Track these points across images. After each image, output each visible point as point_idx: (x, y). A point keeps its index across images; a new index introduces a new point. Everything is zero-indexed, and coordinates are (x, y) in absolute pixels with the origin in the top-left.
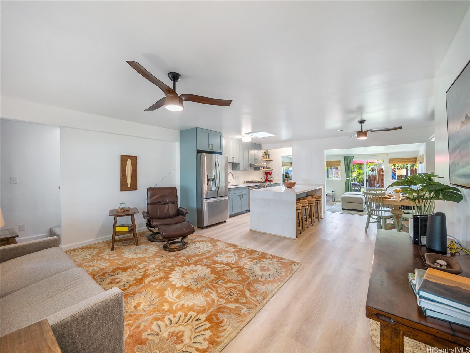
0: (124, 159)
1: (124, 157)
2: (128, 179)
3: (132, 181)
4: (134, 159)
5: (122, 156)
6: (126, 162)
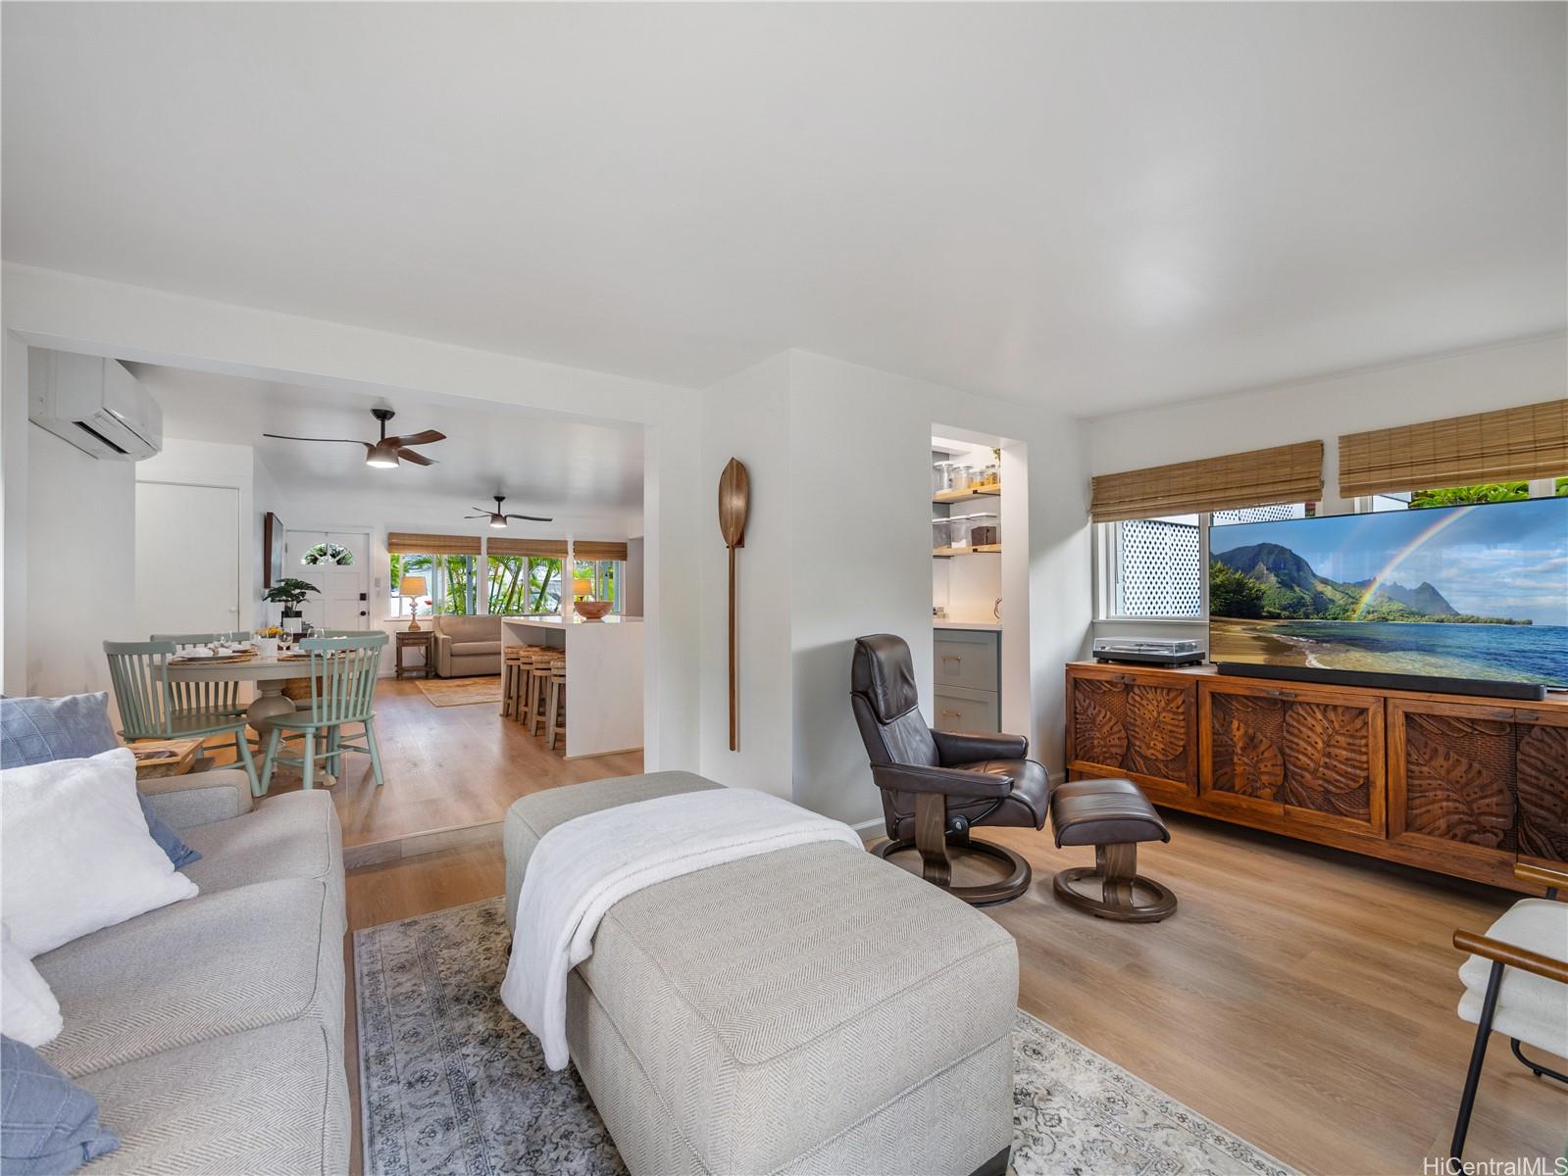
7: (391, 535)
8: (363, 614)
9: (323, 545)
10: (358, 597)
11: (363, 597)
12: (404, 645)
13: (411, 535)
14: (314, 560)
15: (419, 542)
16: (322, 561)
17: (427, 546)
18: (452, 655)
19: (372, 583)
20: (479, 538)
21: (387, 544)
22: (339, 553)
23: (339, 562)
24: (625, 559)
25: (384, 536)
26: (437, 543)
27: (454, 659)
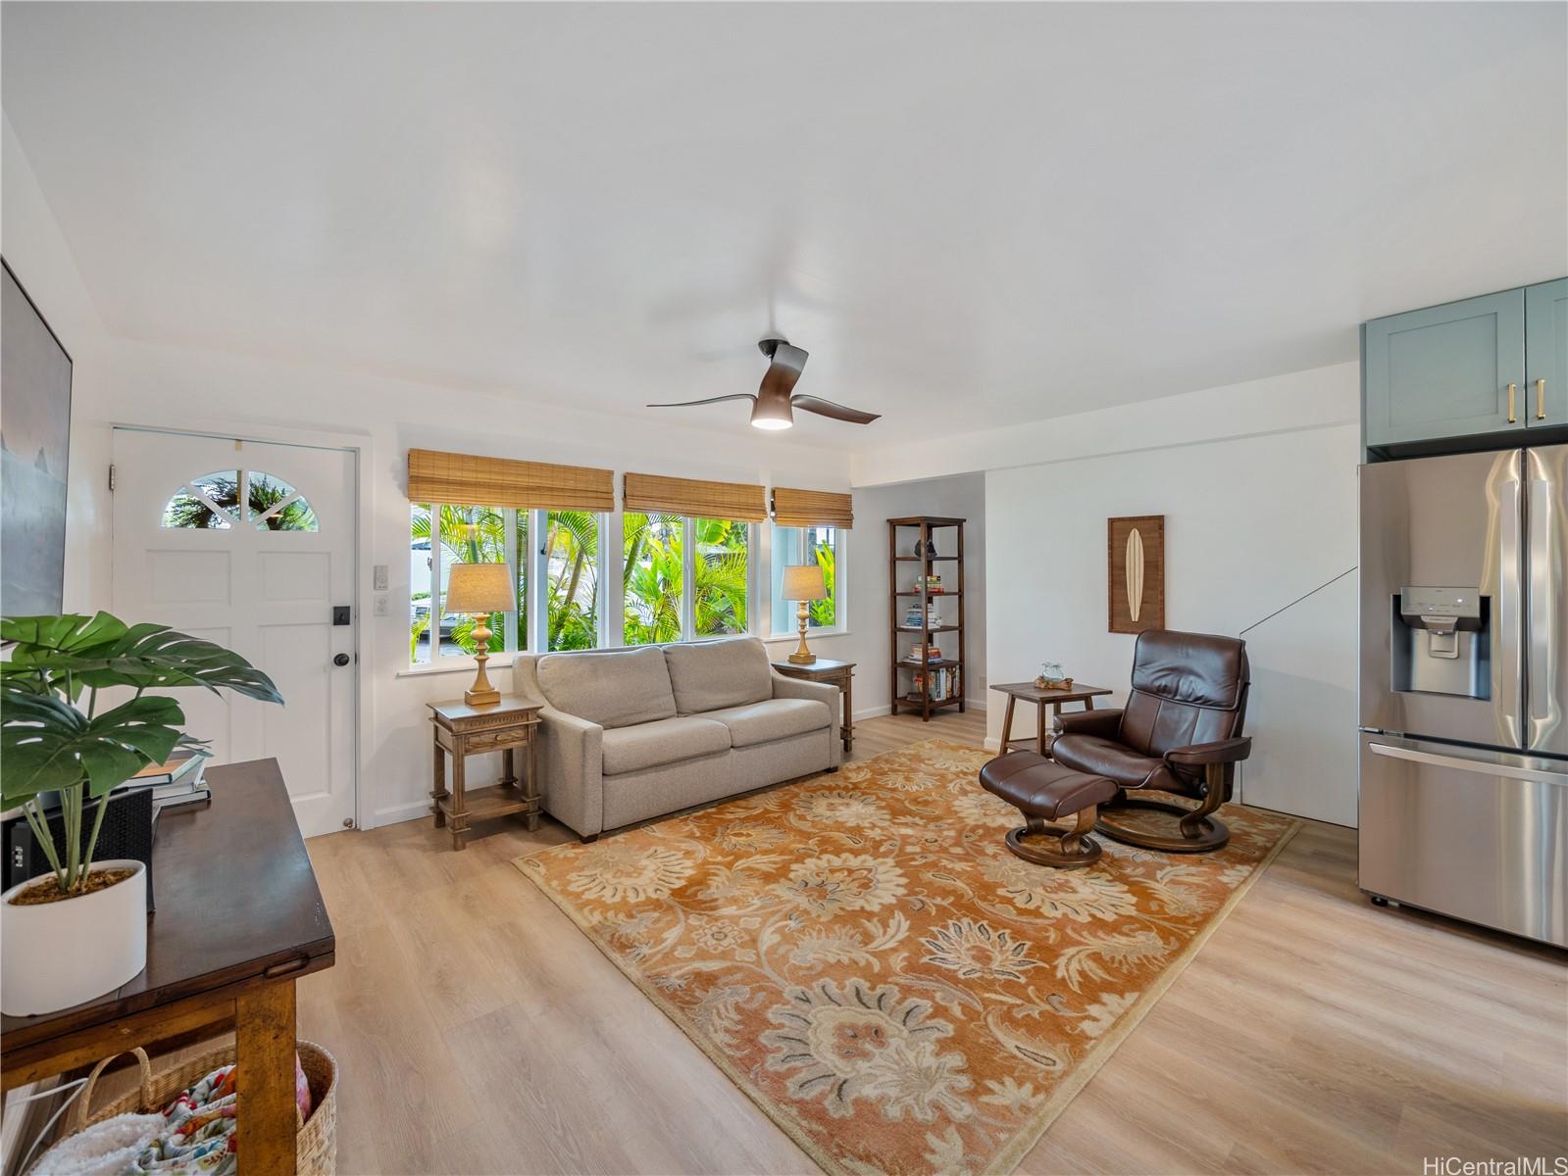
0: (1118, 529)
1: (1116, 525)
2: (1132, 593)
3: (1146, 603)
4: (1154, 527)
5: (1112, 521)
6: (1125, 540)
7: (414, 457)
8: (341, 660)
9: (232, 477)
10: (329, 617)
11: (342, 616)
12: (467, 751)
13: (462, 459)
14: (202, 518)
15: (483, 477)
16: (223, 522)
17: (502, 488)
18: (603, 775)
19: (366, 579)
20: (611, 473)
21: (404, 478)
22: (273, 499)
23: (273, 524)
24: (849, 526)
25: (397, 459)
26: (524, 481)
27: (611, 783)
